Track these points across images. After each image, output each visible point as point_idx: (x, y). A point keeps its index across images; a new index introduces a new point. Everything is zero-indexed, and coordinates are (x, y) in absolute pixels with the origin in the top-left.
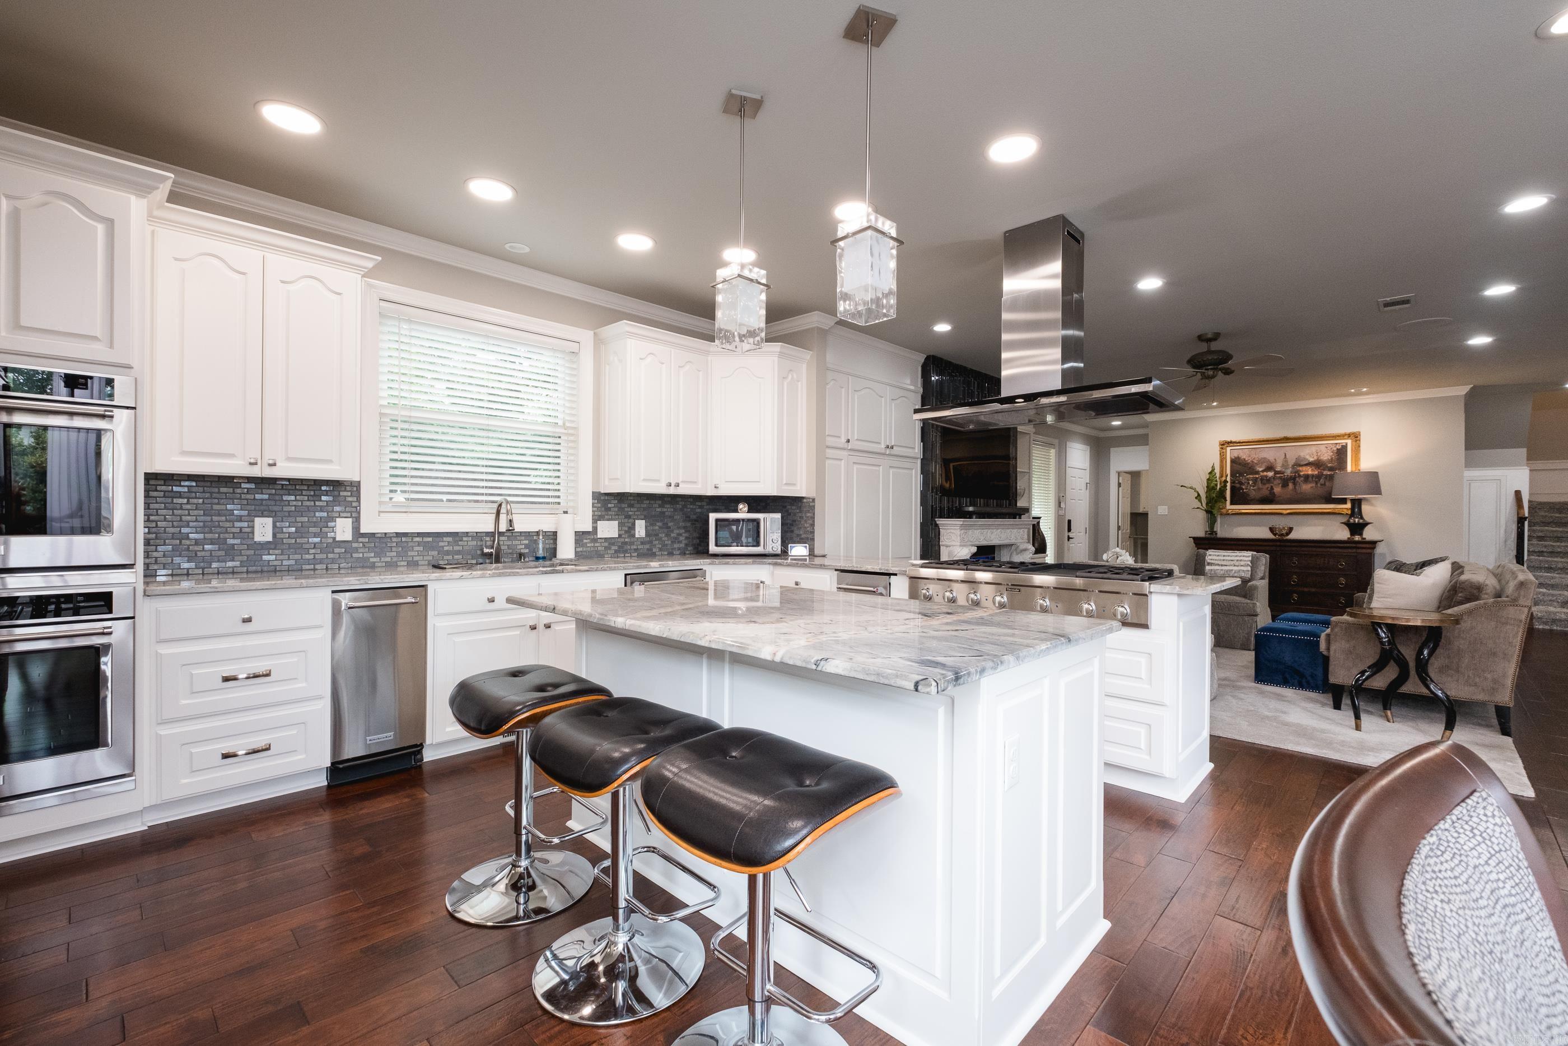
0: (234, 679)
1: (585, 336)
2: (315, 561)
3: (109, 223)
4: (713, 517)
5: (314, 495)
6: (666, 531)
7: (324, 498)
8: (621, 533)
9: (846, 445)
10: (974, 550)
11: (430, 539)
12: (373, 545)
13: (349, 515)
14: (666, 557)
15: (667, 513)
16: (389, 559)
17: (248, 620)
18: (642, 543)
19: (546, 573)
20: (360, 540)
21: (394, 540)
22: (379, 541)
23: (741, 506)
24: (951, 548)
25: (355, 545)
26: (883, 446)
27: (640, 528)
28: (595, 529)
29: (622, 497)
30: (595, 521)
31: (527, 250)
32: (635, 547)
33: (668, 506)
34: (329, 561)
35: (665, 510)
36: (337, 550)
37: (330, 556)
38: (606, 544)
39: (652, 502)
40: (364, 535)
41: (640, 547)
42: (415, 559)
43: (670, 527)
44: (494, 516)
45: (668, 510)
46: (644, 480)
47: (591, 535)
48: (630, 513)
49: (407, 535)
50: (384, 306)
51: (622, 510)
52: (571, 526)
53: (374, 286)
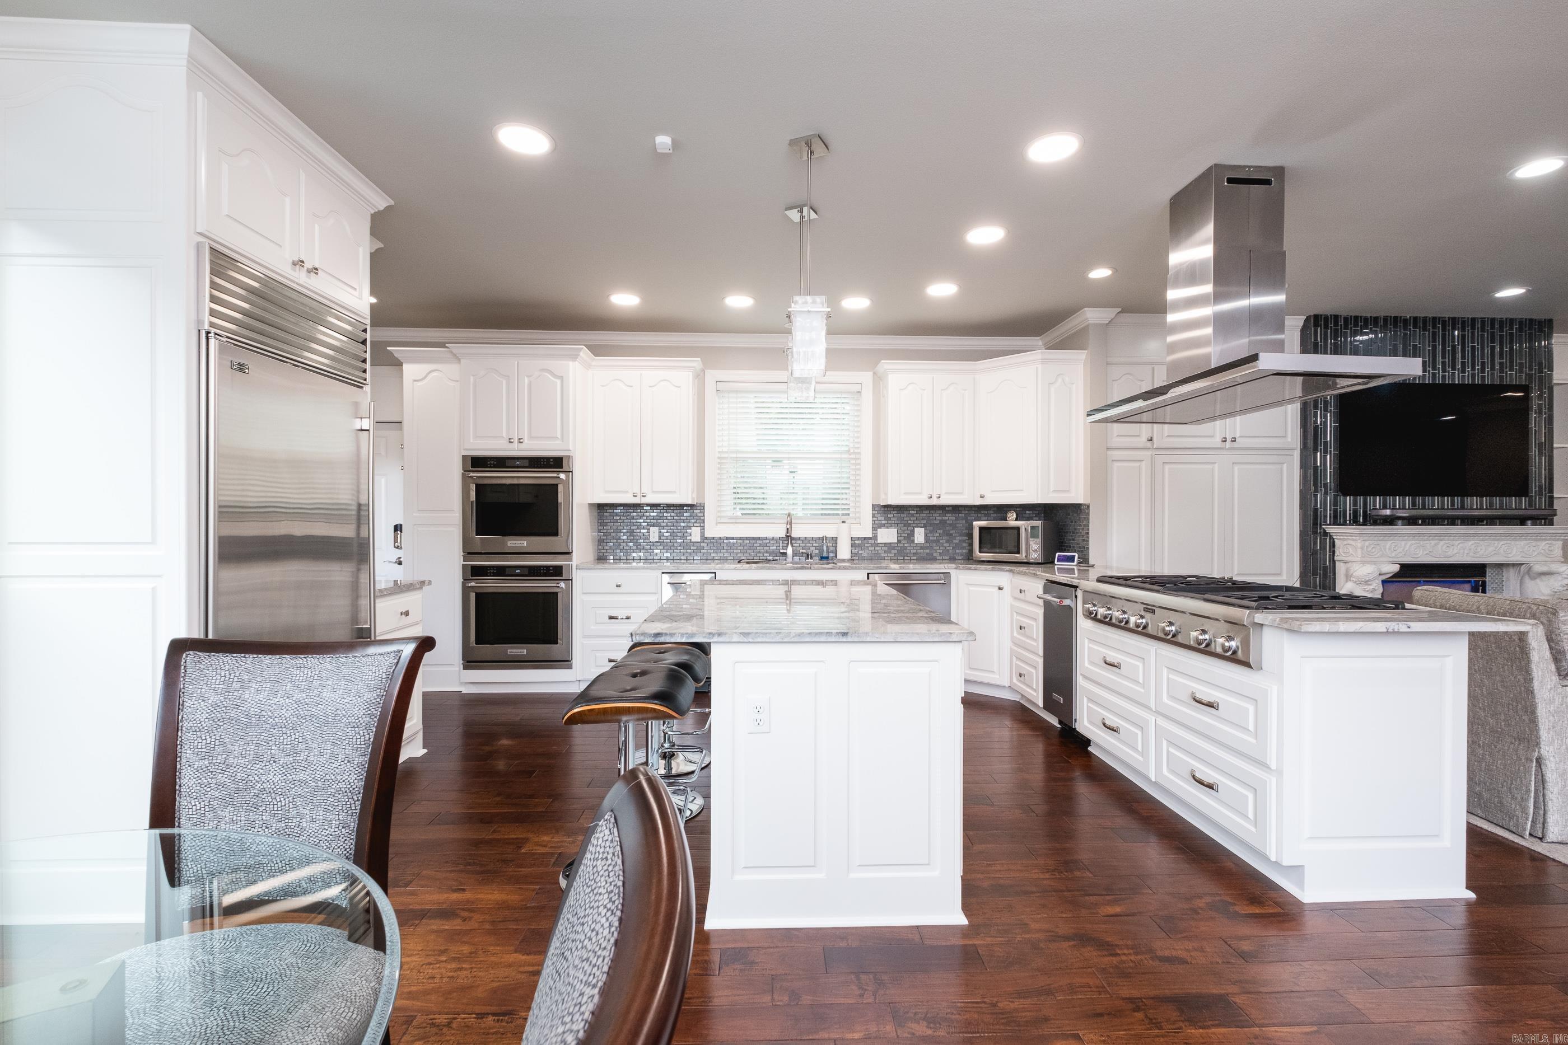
0: (616, 618)
1: (866, 377)
3: (561, 378)
4: (977, 524)
5: (680, 513)
6: (947, 538)
7: (685, 514)
8: (900, 538)
9: (1149, 444)
10: (1396, 568)
11: (748, 542)
12: (712, 545)
13: (698, 525)
14: (948, 561)
15: (948, 522)
16: (722, 555)
17: (618, 586)
18: (921, 548)
20: (705, 541)
21: (726, 541)
22: (717, 543)
23: (1009, 515)
24: (1349, 565)
25: (702, 545)
26: (1218, 439)
27: (920, 535)
28: (875, 537)
29: (901, 509)
30: (875, 529)
32: (915, 551)
33: (949, 515)
34: (688, 554)
35: (946, 518)
36: (692, 548)
37: (689, 551)
38: (886, 548)
39: (932, 512)
40: (706, 538)
41: (919, 551)
42: (739, 555)
43: (951, 534)
45: (950, 518)
46: (905, 493)
47: (870, 541)
48: (910, 522)
49: (733, 538)
50: (720, 386)
51: (902, 519)
52: (852, 533)
53: (713, 375)
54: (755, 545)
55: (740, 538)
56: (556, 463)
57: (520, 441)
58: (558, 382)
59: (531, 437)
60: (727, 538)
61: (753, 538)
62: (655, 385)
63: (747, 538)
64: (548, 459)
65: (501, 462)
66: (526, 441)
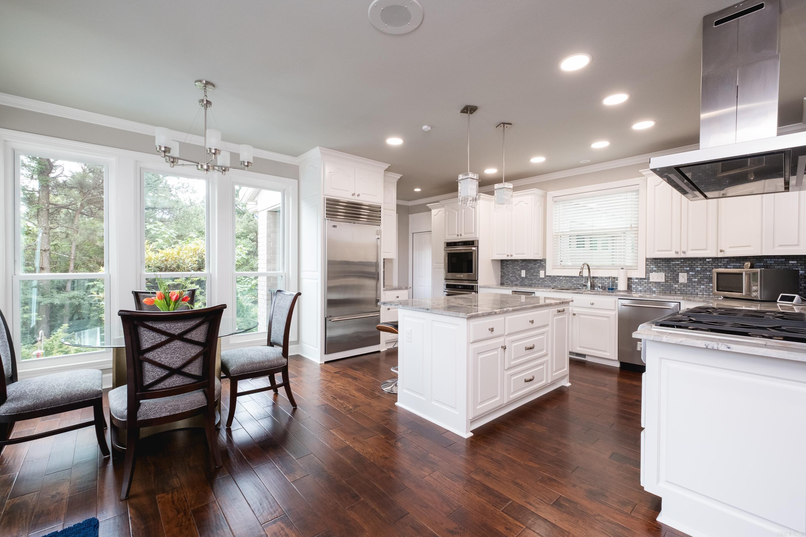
1: (642, 180)
2: (536, 284)
4: (716, 270)
5: (534, 264)
7: (537, 265)
8: (667, 279)
11: (568, 278)
12: (550, 279)
13: (543, 270)
15: (708, 269)
16: (555, 285)
18: (685, 286)
19: (575, 293)
20: (547, 278)
21: (557, 278)
22: (553, 279)
25: (545, 279)
27: (683, 278)
28: (648, 278)
29: (668, 260)
30: (648, 273)
31: (589, 161)
32: (679, 288)
36: (541, 280)
38: (656, 285)
39: (694, 262)
40: (547, 276)
41: (683, 288)
42: (564, 285)
44: (588, 270)
46: (658, 251)
47: (644, 281)
48: (676, 269)
49: (561, 276)
50: (555, 199)
51: (669, 267)
52: (628, 275)
53: (551, 194)
54: (572, 280)
55: (565, 277)
56: (471, 243)
57: (461, 235)
58: (473, 209)
59: (465, 234)
60: (558, 276)
61: (572, 277)
62: (517, 204)
63: (568, 277)
64: (469, 242)
65: (455, 244)
66: (463, 235)
